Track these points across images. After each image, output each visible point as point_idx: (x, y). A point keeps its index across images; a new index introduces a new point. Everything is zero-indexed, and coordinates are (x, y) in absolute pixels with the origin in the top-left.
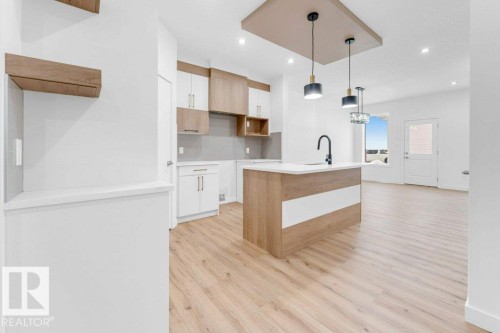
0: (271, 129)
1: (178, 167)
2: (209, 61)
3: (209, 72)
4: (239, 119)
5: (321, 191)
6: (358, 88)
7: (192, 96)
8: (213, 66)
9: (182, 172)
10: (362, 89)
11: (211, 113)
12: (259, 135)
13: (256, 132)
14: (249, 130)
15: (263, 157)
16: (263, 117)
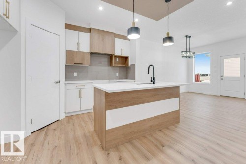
0: (130, 62)
1: (66, 84)
2: (89, 24)
3: (89, 30)
4: (111, 57)
5: (143, 103)
6: (186, 36)
7: (78, 44)
8: (92, 26)
9: (69, 87)
10: (190, 37)
11: (92, 53)
12: (124, 66)
13: (122, 64)
14: (118, 63)
15: (127, 79)
16: (125, 55)
